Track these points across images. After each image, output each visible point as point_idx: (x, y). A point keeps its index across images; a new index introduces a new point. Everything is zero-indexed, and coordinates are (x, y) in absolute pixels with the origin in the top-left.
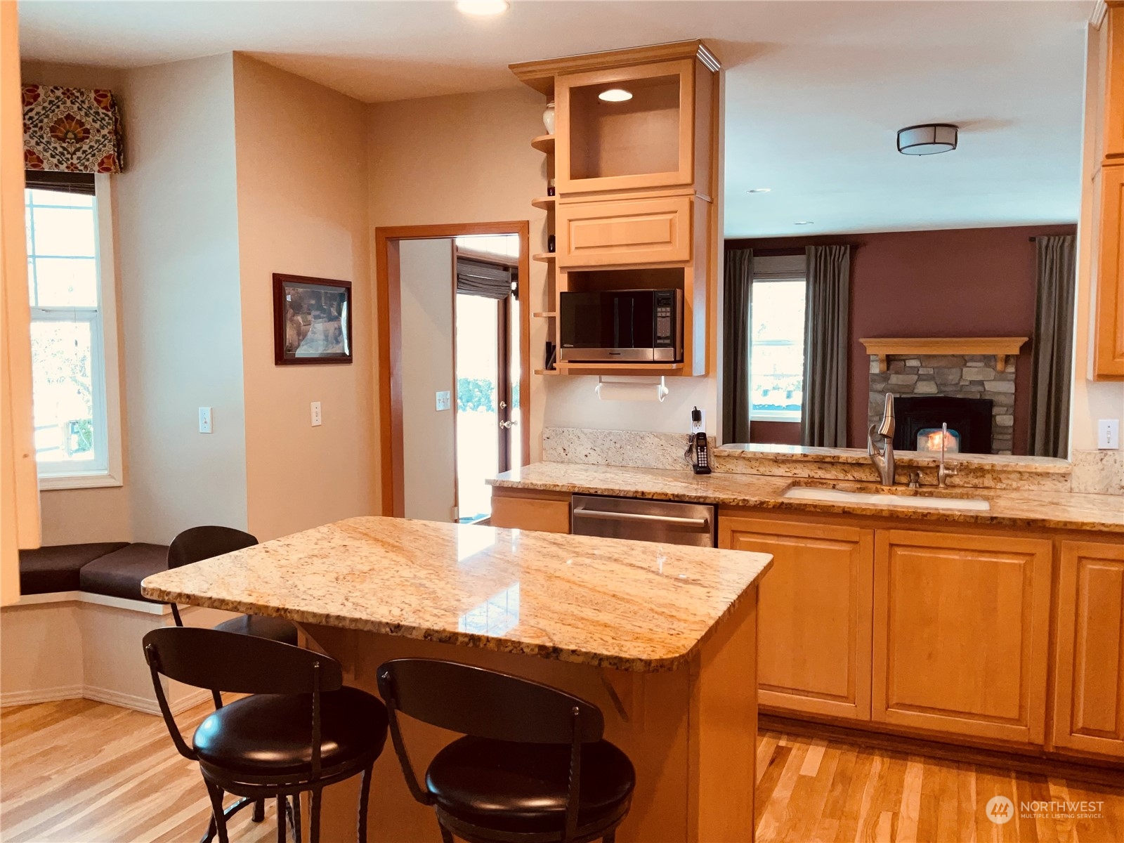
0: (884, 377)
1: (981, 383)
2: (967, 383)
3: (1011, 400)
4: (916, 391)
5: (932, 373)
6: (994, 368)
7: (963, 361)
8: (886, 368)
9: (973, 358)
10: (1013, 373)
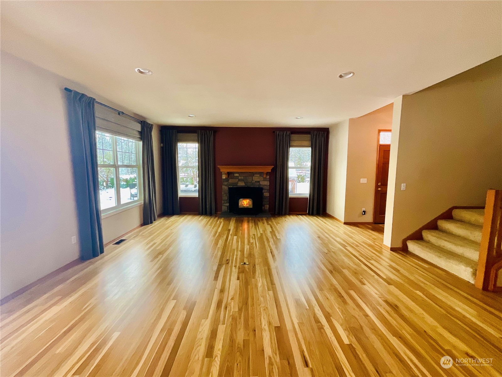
0: (227, 180)
1: (259, 182)
2: (254, 182)
3: (268, 188)
4: (238, 185)
5: (243, 178)
6: (263, 176)
7: (253, 174)
8: (227, 176)
9: (256, 173)
10: (268, 178)
